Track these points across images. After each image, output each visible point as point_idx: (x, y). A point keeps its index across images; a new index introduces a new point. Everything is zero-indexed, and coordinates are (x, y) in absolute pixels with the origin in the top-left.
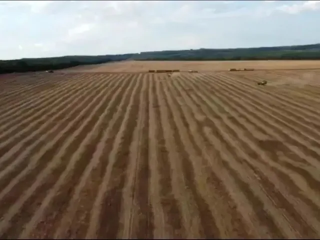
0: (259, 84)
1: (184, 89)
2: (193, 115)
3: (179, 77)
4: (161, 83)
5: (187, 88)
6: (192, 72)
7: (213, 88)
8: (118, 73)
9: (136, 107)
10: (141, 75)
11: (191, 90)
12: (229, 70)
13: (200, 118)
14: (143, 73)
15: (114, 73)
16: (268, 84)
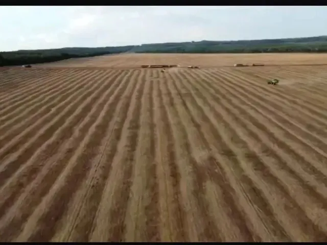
0: (269, 83)
1: (179, 94)
2: (187, 146)
3: (176, 75)
4: (152, 82)
5: (183, 91)
6: (192, 68)
7: (217, 91)
8: (104, 69)
9: (103, 128)
10: (131, 71)
11: (189, 95)
12: (235, 65)
13: (200, 155)
14: (135, 69)
15: (100, 69)
16: (279, 83)
